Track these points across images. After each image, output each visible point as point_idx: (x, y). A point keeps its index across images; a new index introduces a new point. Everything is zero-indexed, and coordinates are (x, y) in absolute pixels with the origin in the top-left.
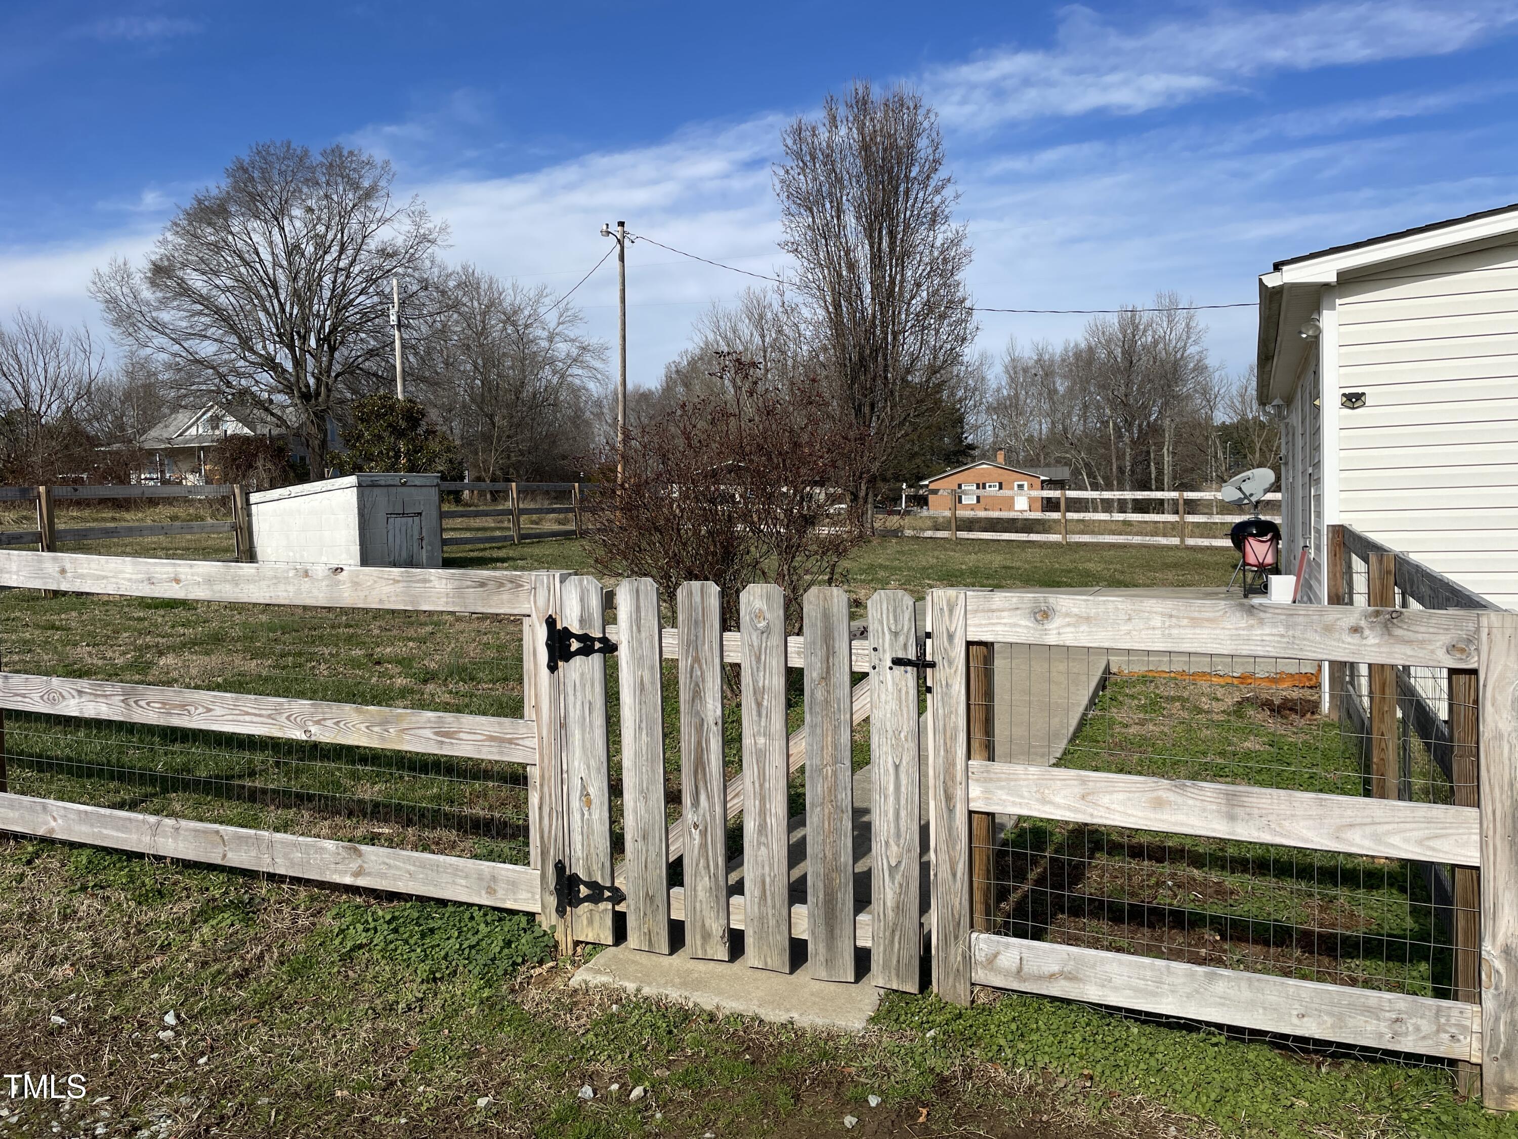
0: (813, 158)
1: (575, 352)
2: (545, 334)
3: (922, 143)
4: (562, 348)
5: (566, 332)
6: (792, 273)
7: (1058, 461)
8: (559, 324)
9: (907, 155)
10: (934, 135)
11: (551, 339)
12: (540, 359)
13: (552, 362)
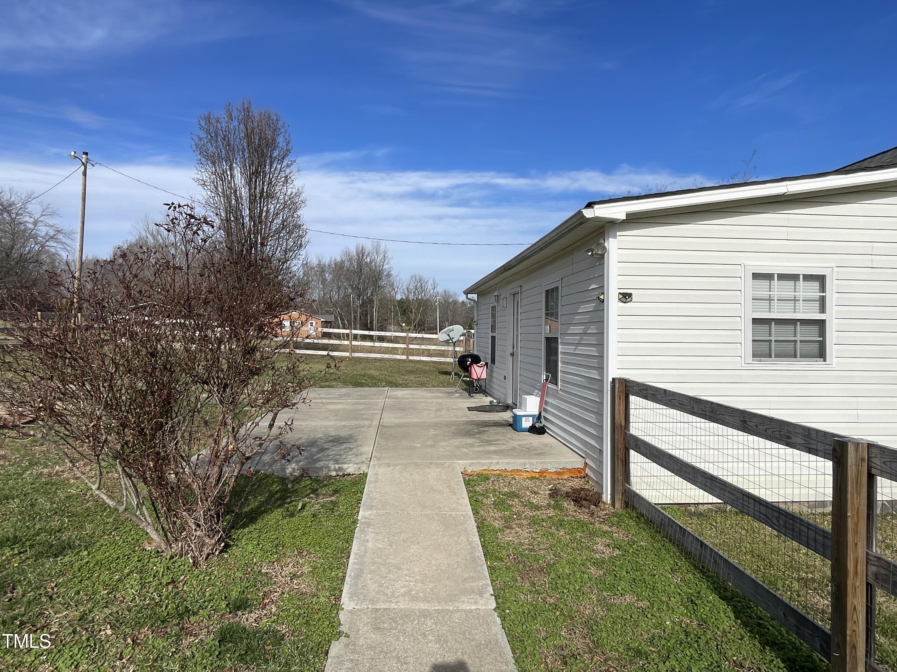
0: (216, 135)
1: (52, 233)
2: (31, 220)
3: (280, 140)
4: (42, 230)
5: (47, 221)
6: (201, 198)
7: (327, 312)
8: (42, 215)
9: (272, 144)
10: (287, 136)
11: (35, 223)
12: (27, 235)
13: (35, 237)
